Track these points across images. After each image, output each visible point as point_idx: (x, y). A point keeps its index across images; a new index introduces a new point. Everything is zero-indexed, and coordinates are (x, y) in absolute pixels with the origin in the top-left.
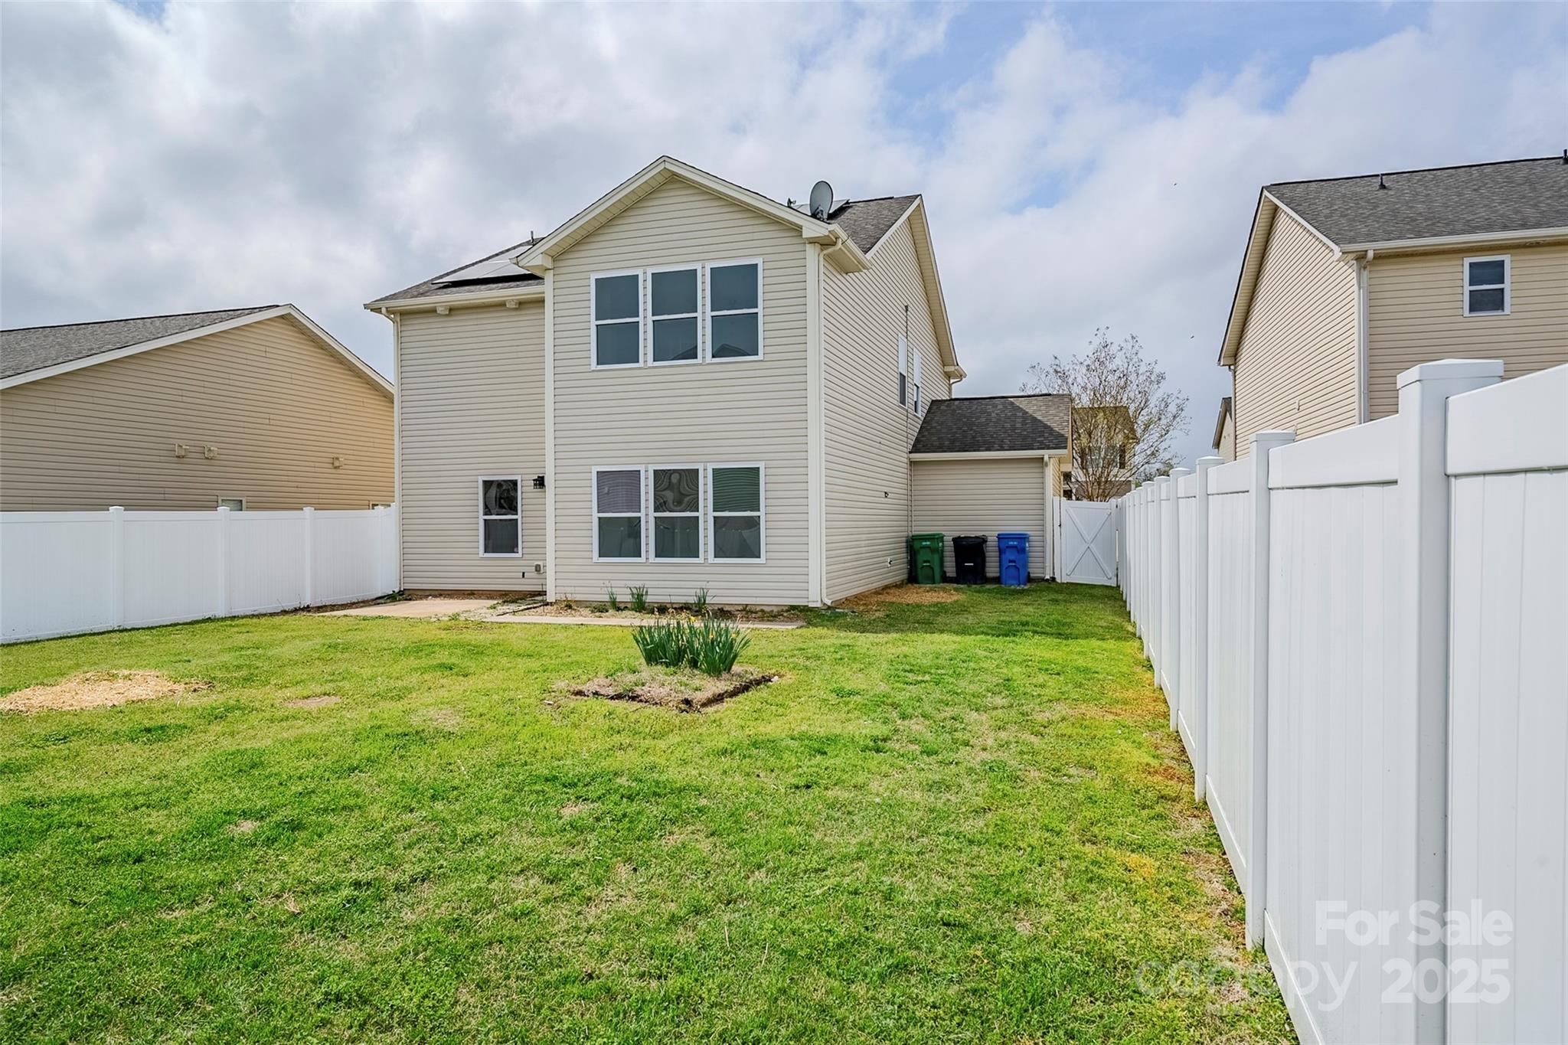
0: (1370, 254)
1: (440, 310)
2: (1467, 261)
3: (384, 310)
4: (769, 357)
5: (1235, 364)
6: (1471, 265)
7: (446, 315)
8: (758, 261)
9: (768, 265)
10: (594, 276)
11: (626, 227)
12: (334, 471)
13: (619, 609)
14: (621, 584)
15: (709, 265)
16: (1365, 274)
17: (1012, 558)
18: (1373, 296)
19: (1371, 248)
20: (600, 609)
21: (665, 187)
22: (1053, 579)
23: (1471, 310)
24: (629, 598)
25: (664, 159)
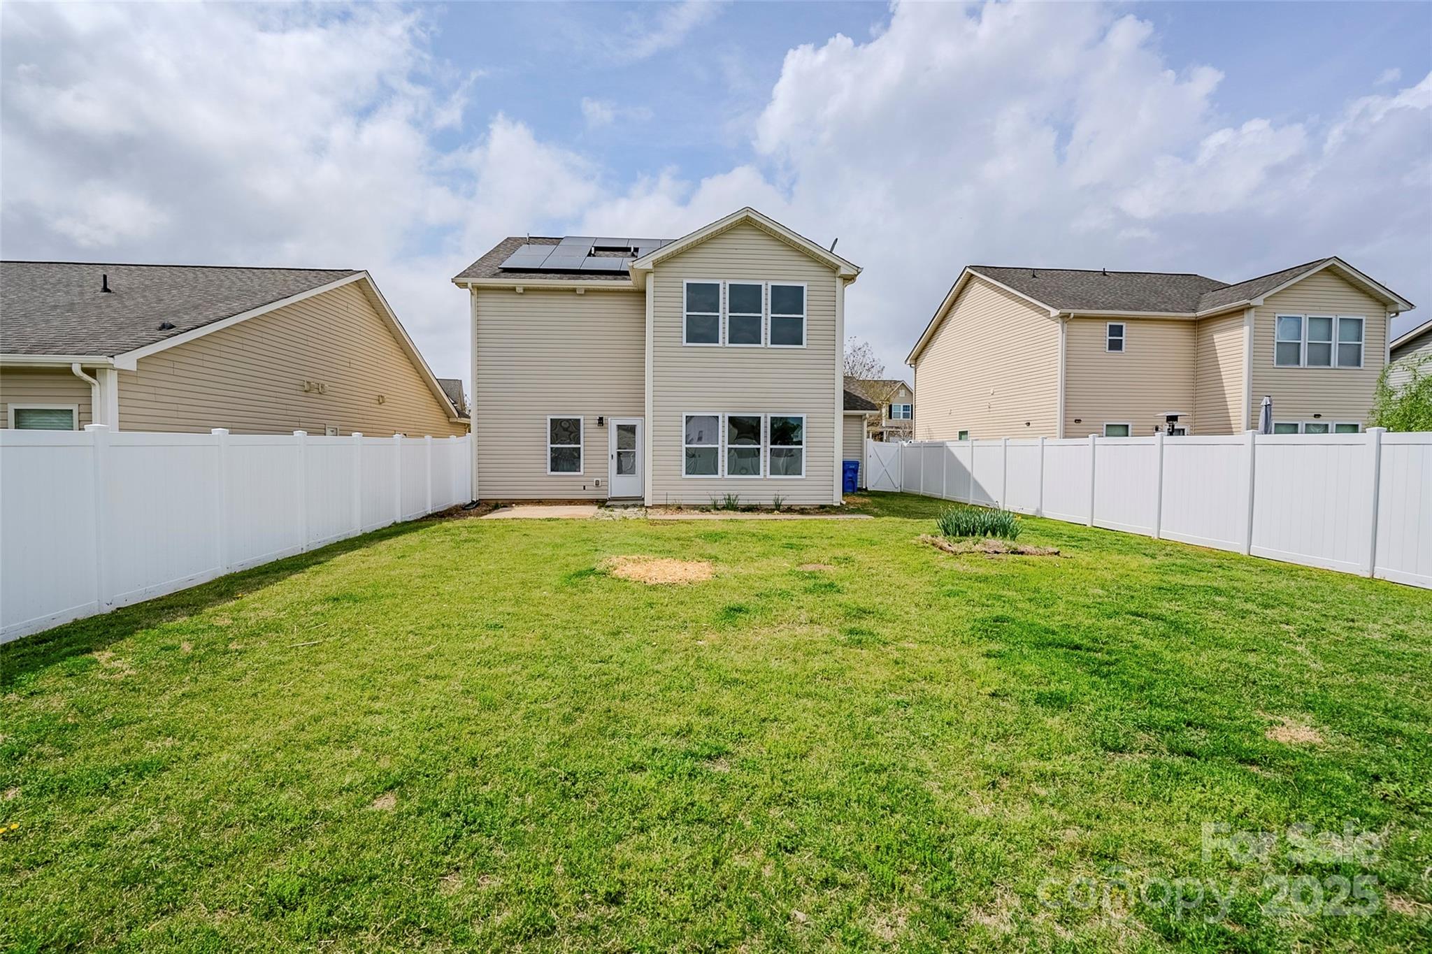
0: (1072, 315)
1: (519, 290)
2: (1109, 324)
3: (470, 285)
4: (810, 347)
5: (915, 364)
6: (1110, 326)
7: (521, 294)
8: (804, 285)
9: (811, 288)
10: (686, 281)
11: (710, 250)
12: (378, 406)
13: (718, 509)
14: (720, 492)
15: (771, 284)
16: (1066, 325)
17: (850, 475)
18: (1070, 337)
19: (1073, 312)
20: (704, 509)
21: (739, 227)
22: (866, 489)
23: (1109, 349)
24: (724, 503)
25: (748, 209)
